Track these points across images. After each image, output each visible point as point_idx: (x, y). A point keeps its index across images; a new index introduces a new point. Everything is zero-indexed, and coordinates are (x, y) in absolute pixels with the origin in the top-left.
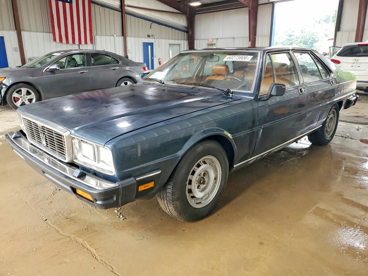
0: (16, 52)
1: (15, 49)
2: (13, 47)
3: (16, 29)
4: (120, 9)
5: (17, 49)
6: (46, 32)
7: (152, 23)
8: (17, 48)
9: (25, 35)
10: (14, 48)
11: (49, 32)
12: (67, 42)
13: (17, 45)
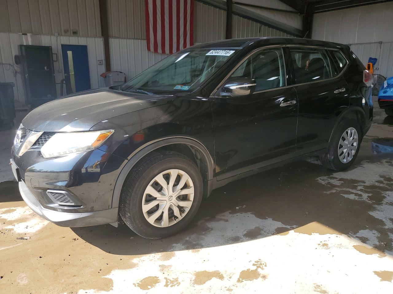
0: (101, 65)
1: (100, 62)
2: (98, 59)
3: (103, 35)
4: (226, 7)
5: (103, 62)
6: (137, 39)
7: (261, 26)
8: (102, 60)
9: (113, 42)
10: (98, 61)
11: (141, 38)
12: (164, 51)
13: (102, 57)
